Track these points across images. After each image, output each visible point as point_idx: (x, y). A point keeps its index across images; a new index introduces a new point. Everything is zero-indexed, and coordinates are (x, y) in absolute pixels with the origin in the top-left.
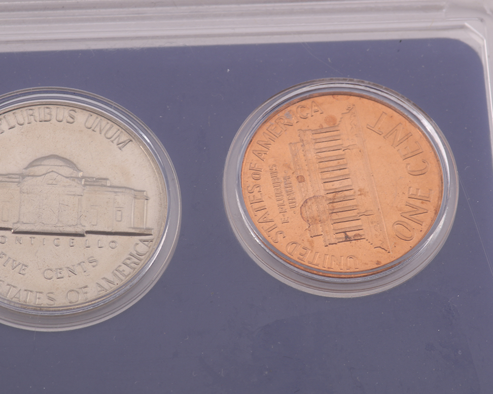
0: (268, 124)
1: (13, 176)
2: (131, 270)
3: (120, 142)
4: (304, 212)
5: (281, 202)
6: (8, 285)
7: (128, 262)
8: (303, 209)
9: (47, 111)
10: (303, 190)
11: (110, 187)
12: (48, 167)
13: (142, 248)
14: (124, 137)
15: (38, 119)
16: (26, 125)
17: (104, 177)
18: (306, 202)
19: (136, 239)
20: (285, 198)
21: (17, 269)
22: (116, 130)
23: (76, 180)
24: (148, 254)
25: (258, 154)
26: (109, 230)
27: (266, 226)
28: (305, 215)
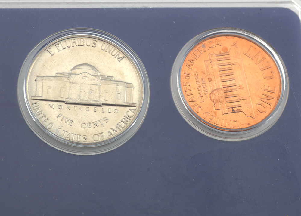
0: (193, 50)
1: (65, 74)
2: (125, 125)
3: (119, 57)
4: (212, 97)
5: (200, 91)
6: (63, 131)
7: (124, 120)
8: (211, 95)
9: (82, 40)
10: (211, 85)
11: (114, 81)
12: (83, 70)
13: (131, 113)
14: (121, 55)
15: (77, 45)
16: (71, 47)
17: (111, 75)
18: (213, 91)
19: (128, 108)
20: (202, 89)
21: (68, 123)
22: (117, 51)
23: (97, 77)
24: (134, 117)
25: (188, 66)
26: (114, 103)
27: (193, 104)
28: (212, 99)
